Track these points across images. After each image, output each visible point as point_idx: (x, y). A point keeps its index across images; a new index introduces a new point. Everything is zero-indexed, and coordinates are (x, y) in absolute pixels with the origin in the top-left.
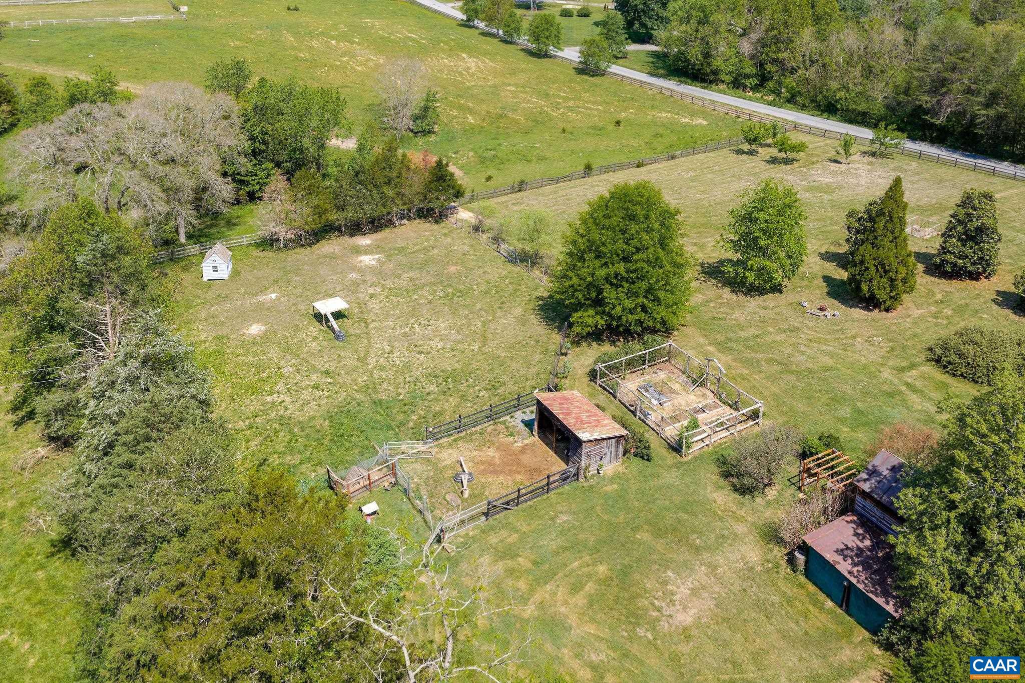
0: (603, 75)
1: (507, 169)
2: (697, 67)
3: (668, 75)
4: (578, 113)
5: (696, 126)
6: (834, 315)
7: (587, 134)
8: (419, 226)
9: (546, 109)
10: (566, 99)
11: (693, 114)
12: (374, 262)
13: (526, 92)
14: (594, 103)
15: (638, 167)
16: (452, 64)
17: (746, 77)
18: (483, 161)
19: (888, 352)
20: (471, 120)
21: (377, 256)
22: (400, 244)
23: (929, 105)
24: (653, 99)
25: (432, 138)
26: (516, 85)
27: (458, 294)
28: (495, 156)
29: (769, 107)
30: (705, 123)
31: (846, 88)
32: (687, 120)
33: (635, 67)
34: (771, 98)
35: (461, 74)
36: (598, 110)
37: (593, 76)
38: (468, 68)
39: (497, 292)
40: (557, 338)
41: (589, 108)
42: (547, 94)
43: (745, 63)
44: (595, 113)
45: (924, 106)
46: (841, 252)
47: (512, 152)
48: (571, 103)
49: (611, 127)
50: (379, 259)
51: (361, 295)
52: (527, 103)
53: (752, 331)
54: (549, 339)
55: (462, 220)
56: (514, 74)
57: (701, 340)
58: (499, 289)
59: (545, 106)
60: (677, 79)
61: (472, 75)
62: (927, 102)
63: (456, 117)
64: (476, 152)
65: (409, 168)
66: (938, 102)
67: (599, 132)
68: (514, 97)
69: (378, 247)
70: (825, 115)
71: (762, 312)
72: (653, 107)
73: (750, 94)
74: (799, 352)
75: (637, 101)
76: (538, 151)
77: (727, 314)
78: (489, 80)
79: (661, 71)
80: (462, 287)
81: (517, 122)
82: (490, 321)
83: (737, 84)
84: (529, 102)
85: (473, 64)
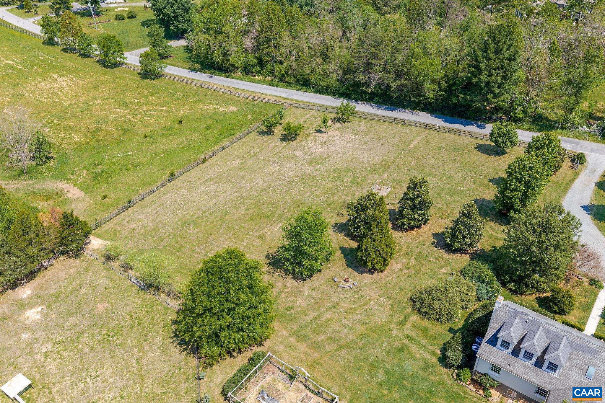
0: (159, 77)
1: (115, 181)
2: (220, 63)
3: (202, 69)
4: (151, 116)
5: (231, 113)
6: (354, 284)
7: (163, 136)
8: (65, 263)
9: (128, 117)
10: (140, 104)
11: (227, 103)
12: (38, 317)
13: (110, 104)
14: (160, 105)
15: (204, 162)
16: (48, 86)
17: (252, 66)
18: (95, 177)
19: (391, 309)
20: (76, 138)
21: (39, 309)
22: (54, 288)
23: (364, 81)
24: (197, 94)
25: (51, 163)
26: (102, 98)
27: (112, 334)
28: (103, 171)
29: (271, 87)
30: (235, 109)
31: (313, 70)
32: (224, 109)
33: (179, 64)
34: (269, 79)
35: (58, 95)
36: (163, 110)
37: (153, 79)
38: (62, 88)
39: (139, 324)
40: (193, 361)
41: (156, 111)
42: (126, 103)
43: (250, 57)
44: (162, 114)
45: (362, 82)
46: (344, 222)
47: (114, 164)
48: (144, 108)
49: (176, 126)
50: (41, 312)
51: (37, 357)
52: (113, 114)
53: (312, 315)
54: (187, 363)
55: (94, 251)
56: (97, 87)
57: (285, 333)
58: (140, 321)
59: (127, 114)
60: (208, 71)
61: (66, 94)
62: (363, 79)
63: (64, 139)
64: (88, 170)
65: (43, 228)
66: (369, 78)
67: (170, 132)
68: (102, 110)
69: (38, 296)
70: (304, 88)
71: (314, 294)
72: (200, 101)
73: (257, 78)
74: (343, 326)
75: (188, 97)
76: (132, 159)
77: (293, 301)
78: (80, 97)
79: (197, 66)
80: (112, 325)
81: (110, 133)
82: (141, 357)
83: (247, 71)
84: (115, 112)
85: (65, 84)
